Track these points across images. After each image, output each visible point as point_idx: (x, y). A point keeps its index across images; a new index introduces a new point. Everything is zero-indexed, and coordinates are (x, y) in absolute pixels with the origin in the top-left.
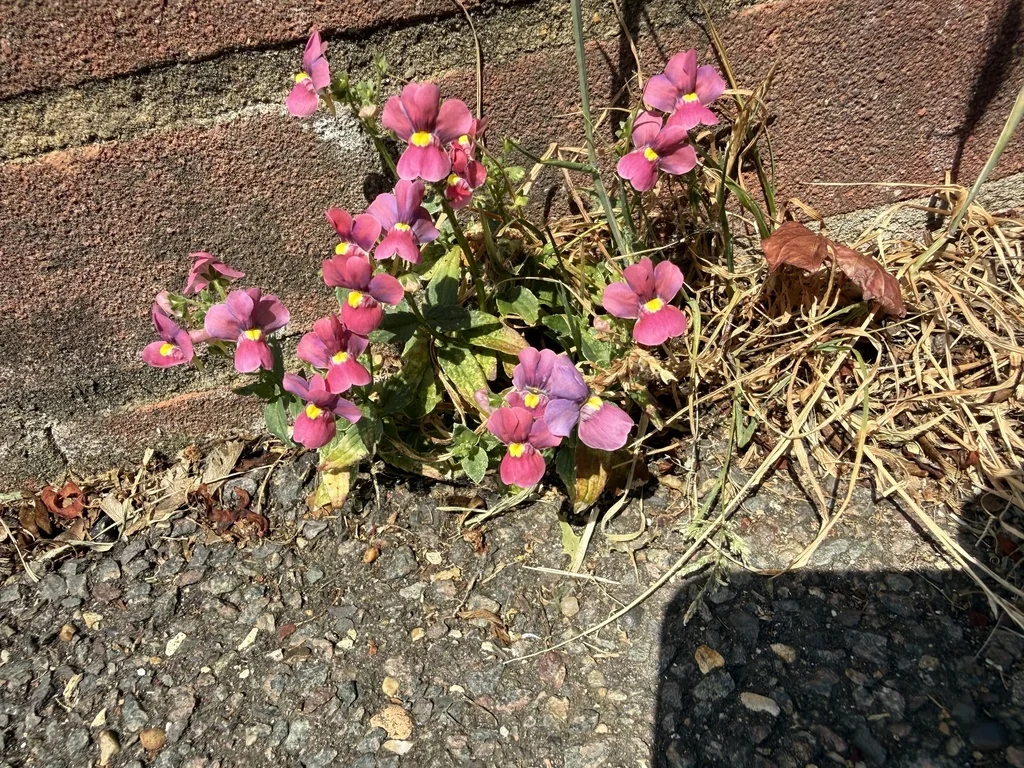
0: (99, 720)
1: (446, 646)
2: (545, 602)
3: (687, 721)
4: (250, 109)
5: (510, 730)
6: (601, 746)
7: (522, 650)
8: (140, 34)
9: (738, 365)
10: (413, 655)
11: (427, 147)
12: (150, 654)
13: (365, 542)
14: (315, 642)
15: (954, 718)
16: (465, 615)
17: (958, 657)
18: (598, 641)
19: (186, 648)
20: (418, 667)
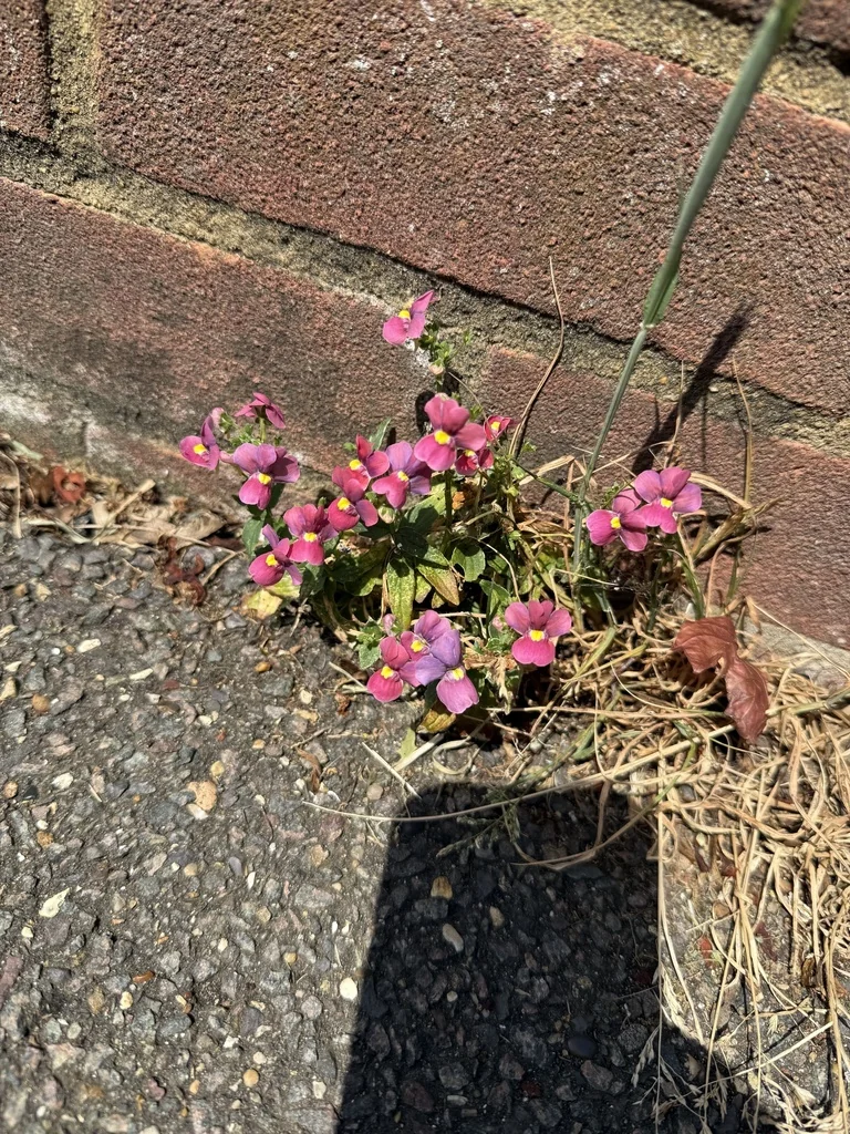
0: (12, 667)
1: (273, 765)
2: (361, 778)
3: (396, 918)
4: (364, 294)
5: (277, 848)
6: (328, 896)
7: (321, 801)
8: (313, 204)
9: (617, 695)
10: (247, 757)
11: (443, 445)
12: (68, 642)
13: (266, 655)
14: (186, 705)
15: (570, 1023)
16: (300, 752)
17: (607, 991)
18: (377, 828)
19: (95, 653)
20: (244, 768)
